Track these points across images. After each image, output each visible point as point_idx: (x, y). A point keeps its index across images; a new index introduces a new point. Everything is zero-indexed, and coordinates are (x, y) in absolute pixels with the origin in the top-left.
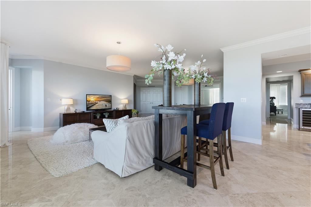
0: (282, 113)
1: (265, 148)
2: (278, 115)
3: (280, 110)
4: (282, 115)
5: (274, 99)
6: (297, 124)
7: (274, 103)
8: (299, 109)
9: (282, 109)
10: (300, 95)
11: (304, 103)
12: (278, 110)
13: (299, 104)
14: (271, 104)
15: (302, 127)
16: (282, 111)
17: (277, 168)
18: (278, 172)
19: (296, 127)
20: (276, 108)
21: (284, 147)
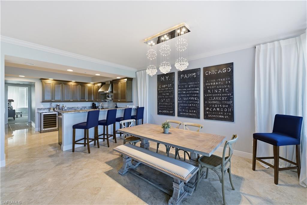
0: (21, 116)
1: (11, 168)
2: (17, 118)
3: (19, 113)
4: (21, 118)
5: (12, 102)
6: (38, 127)
7: (12, 106)
8: (41, 113)
9: (21, 112)
10: (41, 100)
11: (44, 108)
12: (17, 113)
13: (40, 109)
14: (9, 108)
15: (43, 130)
16: (21, 114)
17: (31, 186)
18: (33, 190)
19: (37, 131)
20: (15, 111)
21: (32, 157)
